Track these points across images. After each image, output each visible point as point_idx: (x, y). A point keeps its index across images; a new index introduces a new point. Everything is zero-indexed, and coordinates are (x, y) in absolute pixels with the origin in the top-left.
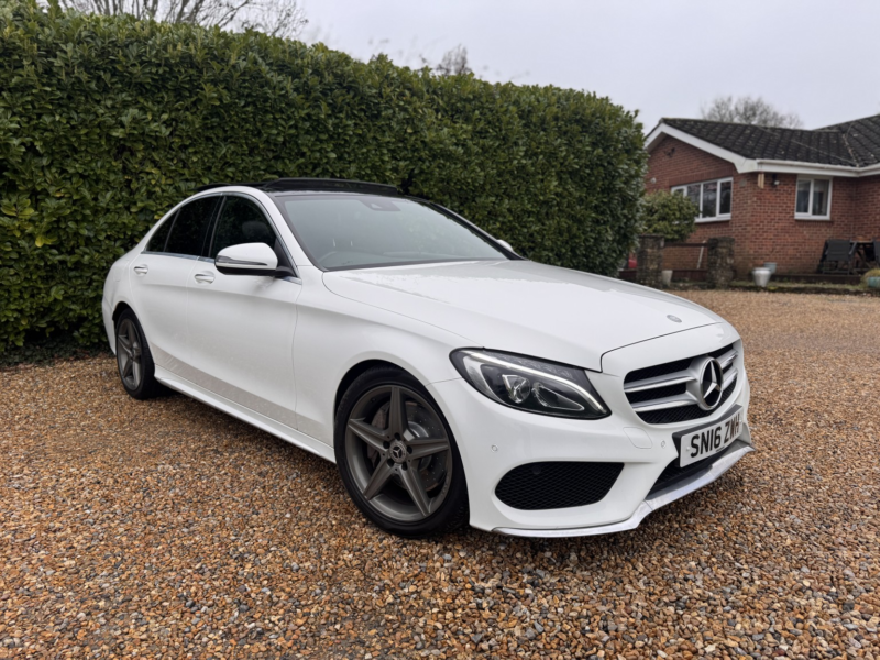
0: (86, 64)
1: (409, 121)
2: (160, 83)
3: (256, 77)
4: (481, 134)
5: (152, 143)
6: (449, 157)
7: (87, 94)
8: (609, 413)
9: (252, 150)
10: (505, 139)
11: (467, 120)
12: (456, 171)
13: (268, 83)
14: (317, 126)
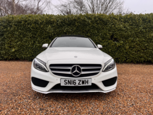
0: (62, 22)
1: (113, 24)
2: (71, 24)
3: (84, 21)
4: (131, 25)
5: (69, 32)
6: (122, 30)
7: (62, 26)
8: (48, 72)
9: (83, 32)
10: (137, 26)
11: (128, 23)
12: (123, 33)
13: (86, 21)
14: (94, 27)
